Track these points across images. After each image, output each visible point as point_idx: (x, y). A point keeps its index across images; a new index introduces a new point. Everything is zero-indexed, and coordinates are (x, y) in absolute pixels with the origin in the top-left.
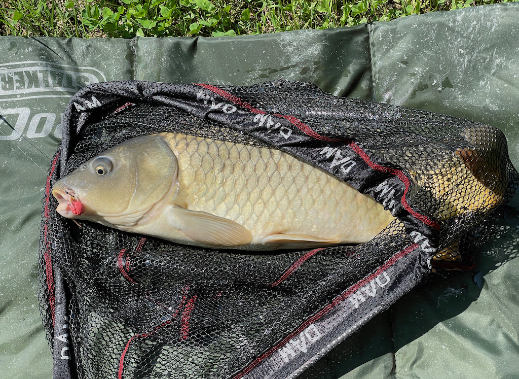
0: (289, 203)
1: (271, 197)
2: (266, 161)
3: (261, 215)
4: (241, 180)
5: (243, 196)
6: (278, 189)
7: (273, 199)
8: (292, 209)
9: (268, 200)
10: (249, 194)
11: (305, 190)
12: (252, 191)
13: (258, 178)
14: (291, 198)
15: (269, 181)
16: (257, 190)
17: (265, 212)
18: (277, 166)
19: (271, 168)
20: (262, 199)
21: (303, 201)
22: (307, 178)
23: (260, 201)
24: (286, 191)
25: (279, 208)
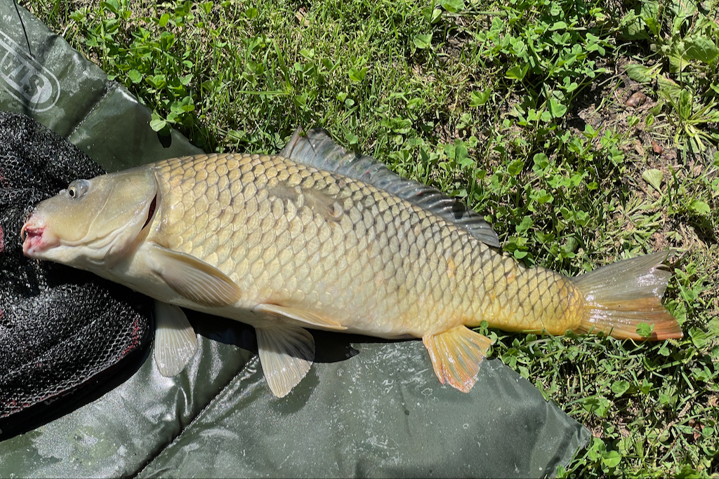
0: (296, 269)
1: (274, 258)
2: (277, 218)
3: (258, 277)
4: (241, 233)
5: (242, 251)
6: (285, 251)
7: (276, 261)
8: (297, 277)
9: (270, 262)
10: (248, 250)
11: (316, 258)
12: (252, 248)
13: (263, 235)
14: (297, 265)
15: (275, 241)
16: (260, 248)
17: (264, 275)
18: (289, 225)
19: (281, 226)
20: (263, 258)
21: (312, 270)
22: (322, 245)
23: (260, 260)
24: (294, 255)
25: (282, 274)
